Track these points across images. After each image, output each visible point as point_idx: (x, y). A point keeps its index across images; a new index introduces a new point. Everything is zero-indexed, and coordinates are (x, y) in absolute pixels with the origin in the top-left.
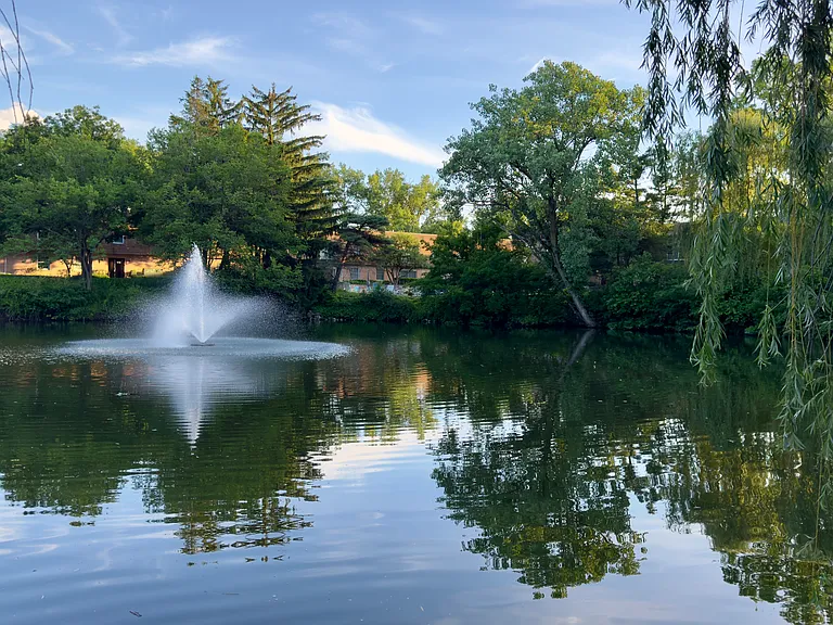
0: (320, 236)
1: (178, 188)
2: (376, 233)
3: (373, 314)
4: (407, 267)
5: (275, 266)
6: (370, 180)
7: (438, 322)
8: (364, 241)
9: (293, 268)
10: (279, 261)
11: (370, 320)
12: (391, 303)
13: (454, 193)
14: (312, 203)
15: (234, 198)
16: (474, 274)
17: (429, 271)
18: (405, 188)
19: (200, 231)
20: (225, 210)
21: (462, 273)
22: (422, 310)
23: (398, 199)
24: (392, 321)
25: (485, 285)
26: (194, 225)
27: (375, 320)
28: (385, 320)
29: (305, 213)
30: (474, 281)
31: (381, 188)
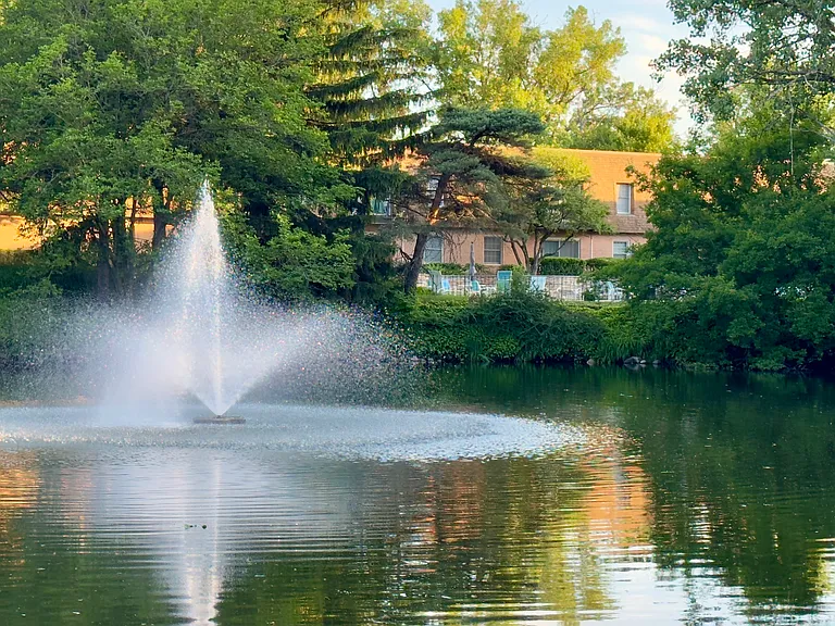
0: (375, 160)
1: (72, 56)
2: (508, 152)
3: (506, 345)
4: (561, 232)
5: (289, 236)
6: (446, 21)
7: (667, 364)
8: (485, 171)
9: (330, 241)
10: (295, 224)
11: (499, 361)
12: (549, 318)
13: (706, 54)
14: (362, 83)
15: (198, 77)
16: (761, 247)
17: (643, 241)
18: (531, 38)
19: (120, 154)
20: (175, 104)
21: (726, 244)
22: (623, 337)
23: (513, 65)
24: (551, 362)
25: (786, 275)
26: (109, 139)
27: (511, 361)
28: (535, 361)
29: (343, 107)
30: (761, 265)
31: (471, 42)
